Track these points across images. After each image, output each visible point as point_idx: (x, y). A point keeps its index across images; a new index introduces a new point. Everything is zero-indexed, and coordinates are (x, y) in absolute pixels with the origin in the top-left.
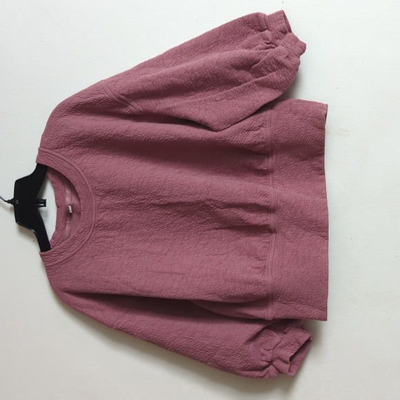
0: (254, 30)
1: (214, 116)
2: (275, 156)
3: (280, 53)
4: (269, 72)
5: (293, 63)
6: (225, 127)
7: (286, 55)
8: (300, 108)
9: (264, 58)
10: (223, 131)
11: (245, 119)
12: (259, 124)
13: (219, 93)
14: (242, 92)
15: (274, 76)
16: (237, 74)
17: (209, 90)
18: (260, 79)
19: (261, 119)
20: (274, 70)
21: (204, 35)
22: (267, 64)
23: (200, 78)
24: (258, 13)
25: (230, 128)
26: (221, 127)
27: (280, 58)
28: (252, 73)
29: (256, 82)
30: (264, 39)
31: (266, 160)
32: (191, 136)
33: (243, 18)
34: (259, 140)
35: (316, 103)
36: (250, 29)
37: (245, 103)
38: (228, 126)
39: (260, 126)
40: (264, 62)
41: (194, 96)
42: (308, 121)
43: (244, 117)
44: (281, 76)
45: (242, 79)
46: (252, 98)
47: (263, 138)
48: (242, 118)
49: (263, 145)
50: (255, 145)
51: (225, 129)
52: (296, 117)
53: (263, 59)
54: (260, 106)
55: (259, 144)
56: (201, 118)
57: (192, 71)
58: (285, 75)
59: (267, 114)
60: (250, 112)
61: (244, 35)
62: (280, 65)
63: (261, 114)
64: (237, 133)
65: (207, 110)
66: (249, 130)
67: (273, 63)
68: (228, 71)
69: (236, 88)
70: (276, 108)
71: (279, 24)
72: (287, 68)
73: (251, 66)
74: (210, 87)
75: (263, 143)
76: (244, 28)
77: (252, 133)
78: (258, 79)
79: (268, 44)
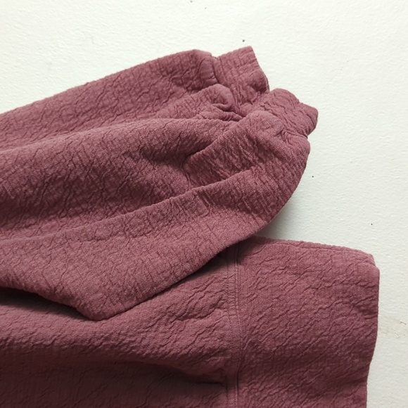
0: (182, 90)
1: (89, 278)
2: (244, 388)
3: (261, 123)
4: (234, 169)
5: (296, 147)
6: (120, 306)
7: (277, 129)
8: (311, 261)
9: (221, 136)
10: (115, 320)
11: (175, 285)
12: (211, 301)
13: (106, 221)
14: (167, 219)
15: (248, 180)
16: (152, 174)
17: (77, 214)
18: (212, 185)
19: (216, 287)
20: (246, 165)
21: (65, 94)
22: (229, 151)
23: (54, 180)
24: (194, 51)
25: (134, 311)
26: (109, 308)
27: (263, 135)
28: (187, 174)
29: (202, 195)
30: (214, 101)
31: (223, 397)
32: (20, 334)
33: (158, 61)
34: (212, 342)
35: (348, 250)
36: (174, 87)
37: (175, 243)
38: (127, 304)
39: (214, 306)
40: (223, 144)
41: (35, 229)
42: (336, 292)
43: (172, 279)
44: (265, 178)
45: (165, 187)
46: (192, 233)
47: (222, 337)
48: (166, 283)
49: (220, 359)
50: (199, 357)
51: (120, 313)
52: (304, 284)
53: (220, 138)
54: (216, 251)
55: (213, 352)
56: (54, 282)
57: (34, 161)
58: (275, 176)
59: (231, 273)
60: (187, 266)
61: (161, 98)
62: (264, 151)
63: (215, 275)
64: (152, 323)
65: (70, 261)
66: (185, 317)
67: (246, 147)
68: (130, 163)
69: (150, 208)
70: (249, 261)
71: (246, 70)
72: (281, 159)
73: (187, 155)
74: (78, 204)
75: (223, 351)
76: (162, 84)
77: (193, 325)
78: (205, 188)
79: (224, 110)
